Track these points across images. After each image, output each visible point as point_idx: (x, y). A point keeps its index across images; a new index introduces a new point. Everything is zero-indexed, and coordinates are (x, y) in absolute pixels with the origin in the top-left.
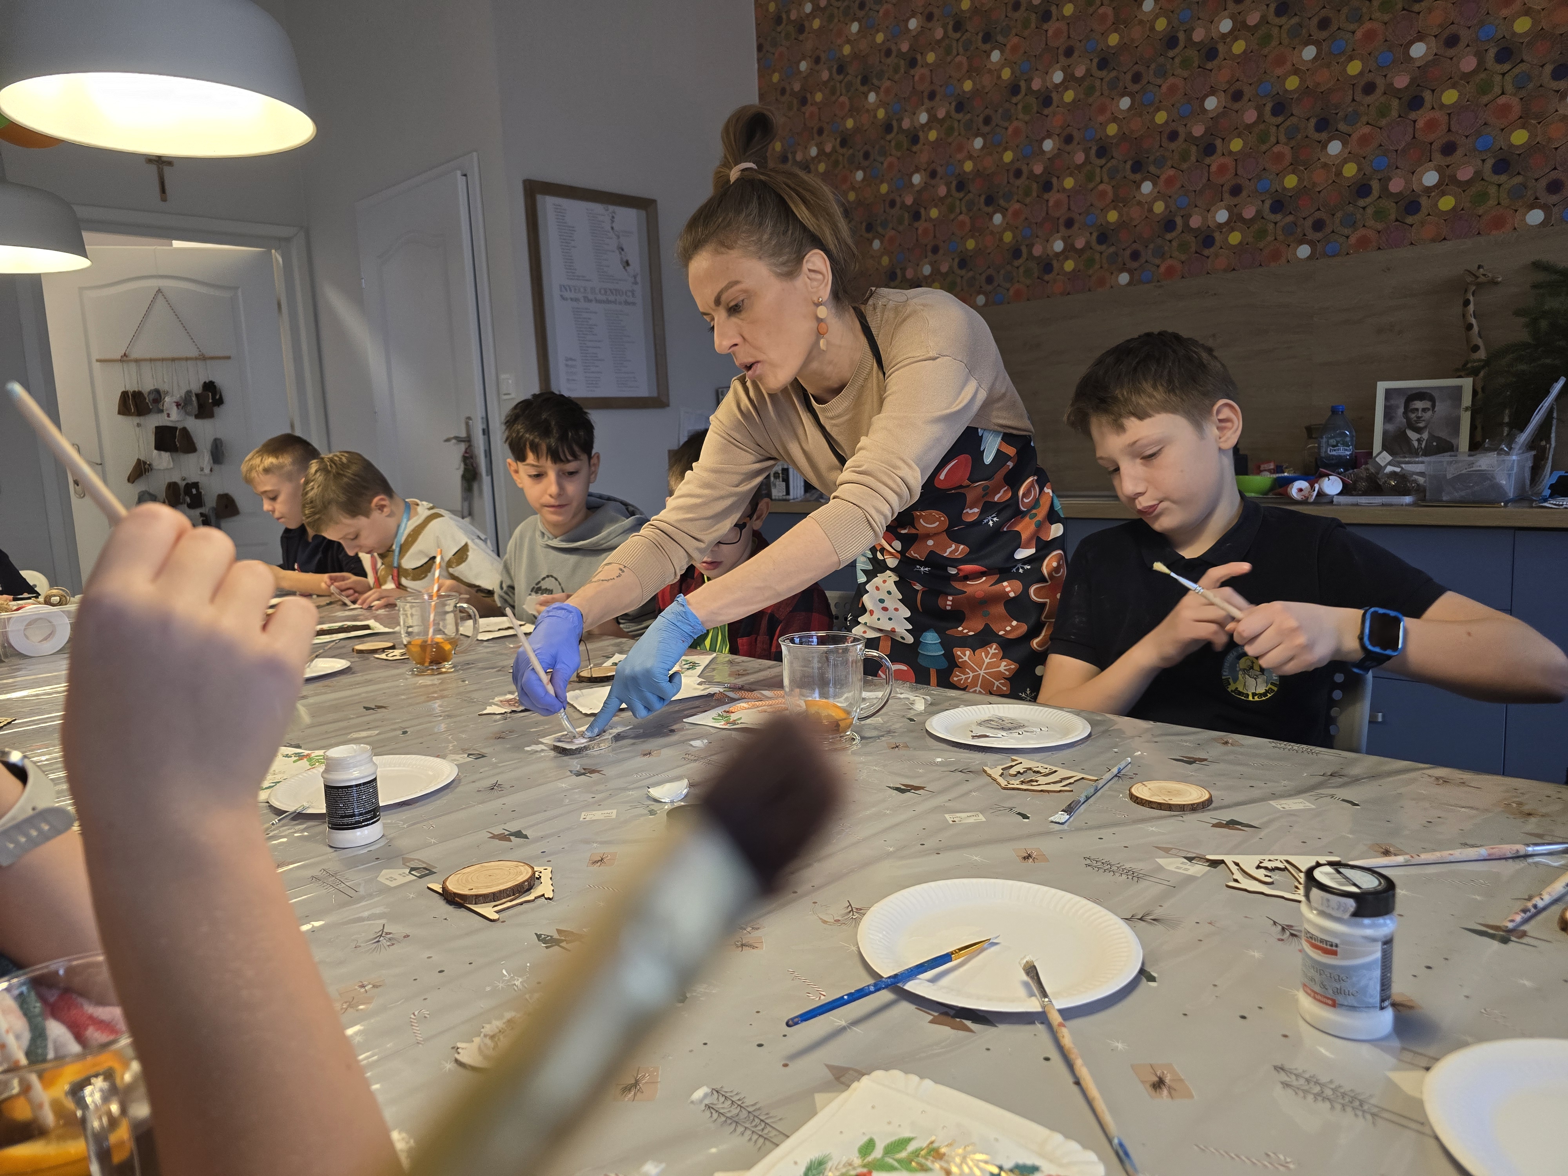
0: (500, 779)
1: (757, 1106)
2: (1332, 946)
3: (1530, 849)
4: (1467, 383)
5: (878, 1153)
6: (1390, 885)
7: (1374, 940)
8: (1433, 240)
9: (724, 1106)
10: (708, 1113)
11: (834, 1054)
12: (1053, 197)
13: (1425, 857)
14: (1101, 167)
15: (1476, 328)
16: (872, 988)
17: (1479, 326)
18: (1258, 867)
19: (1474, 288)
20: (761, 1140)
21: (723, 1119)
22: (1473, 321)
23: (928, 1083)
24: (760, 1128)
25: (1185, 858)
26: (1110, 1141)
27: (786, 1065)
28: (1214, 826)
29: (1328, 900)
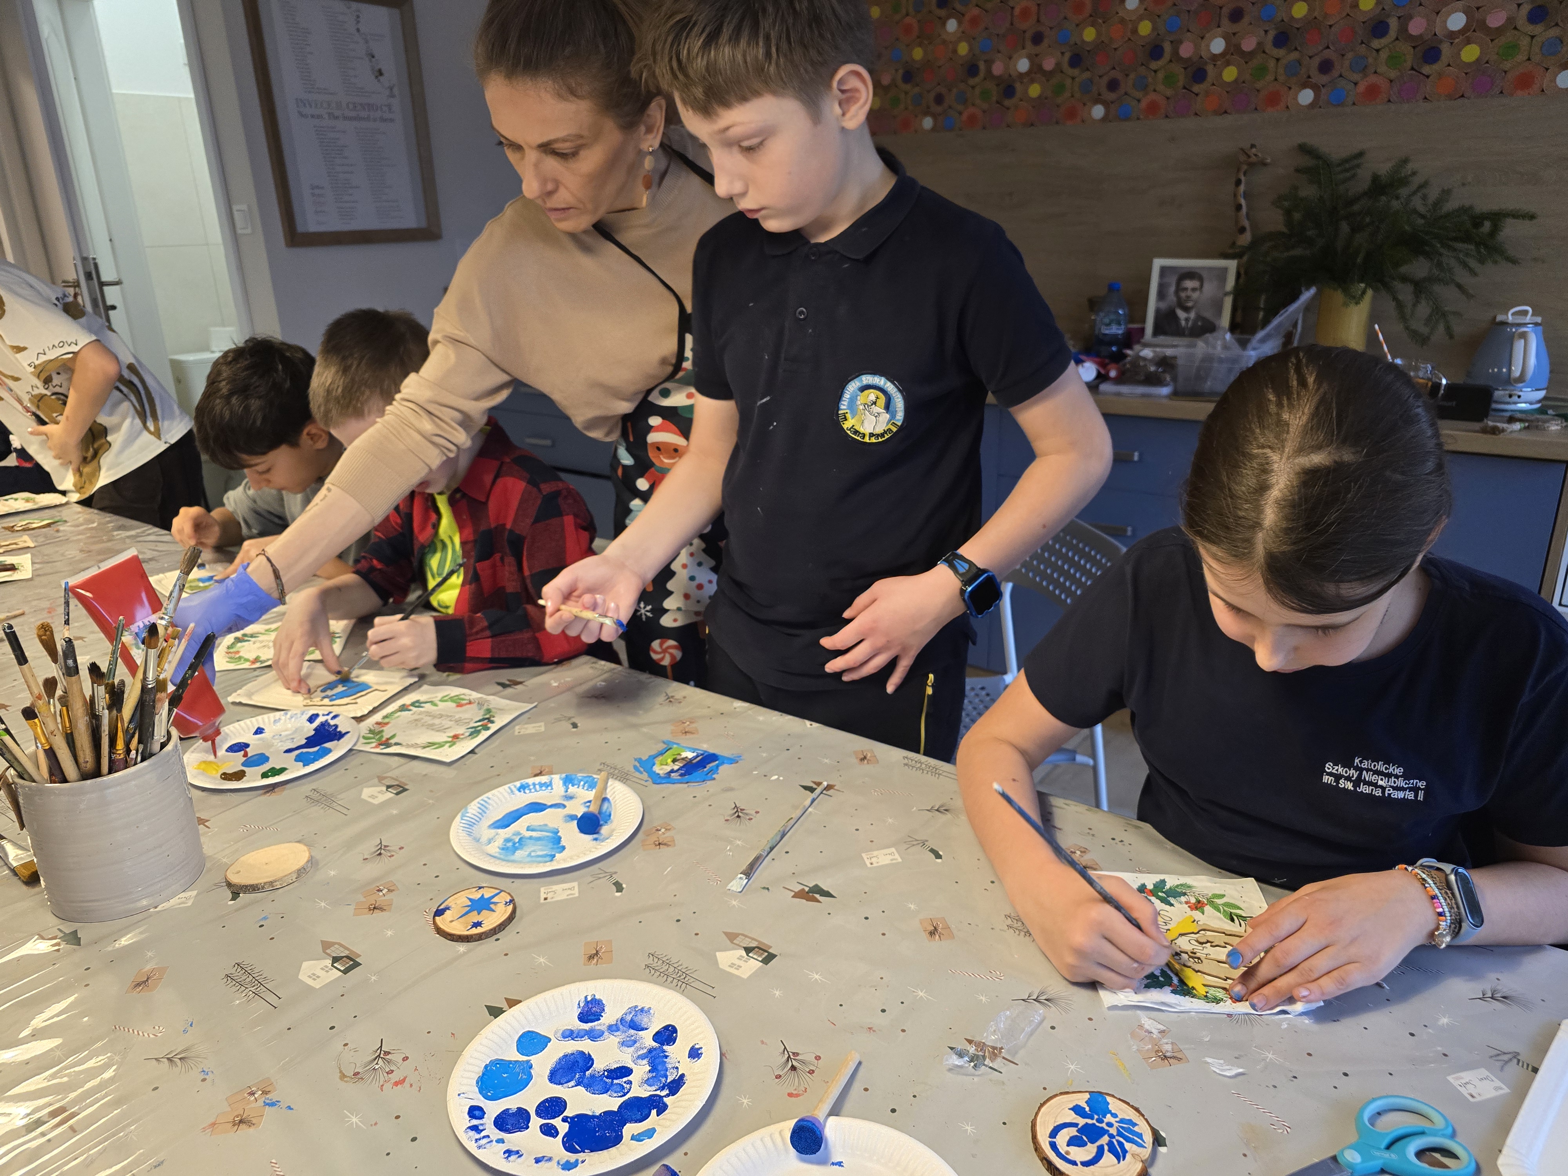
4: (1232, 265)
8: (1215, 113)
15: (1244, 209)
17: (1247, 206)
19: (1245, 167)
25: (746, 949)
28: (795, 895)
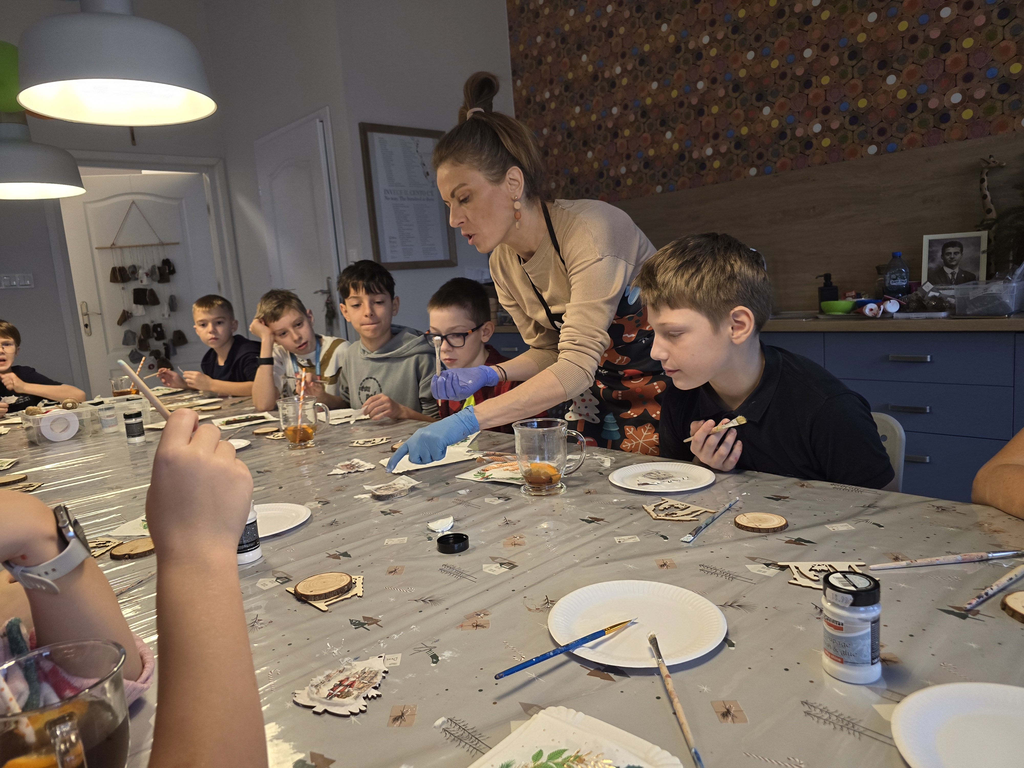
0: (337, 518)
1: (475, 730)
2: (839, 624)
3: (990, 555)
4: (984, 235)
5: (544, 759)
6: (877, 584)
7: (865, 620)
8: (959, 140)
9: (454, 729)
10: (444, 734)
11: (525, 696)
12: (705, 119)
13: (920, 562)
14: (736, 98)
15: (989, 198)
16: (551, 654)
17: (991, 196)
18: (811, 570)
19: (986, 171)
20: (475, 751)
21: (453, 737)
22: (987, 193)
23: (581, 714)
24: (475, 743)
25: (765, 564)
26: (690, 750)
27: (495, 703)
28: (787, 542)
29: (836, 595)
